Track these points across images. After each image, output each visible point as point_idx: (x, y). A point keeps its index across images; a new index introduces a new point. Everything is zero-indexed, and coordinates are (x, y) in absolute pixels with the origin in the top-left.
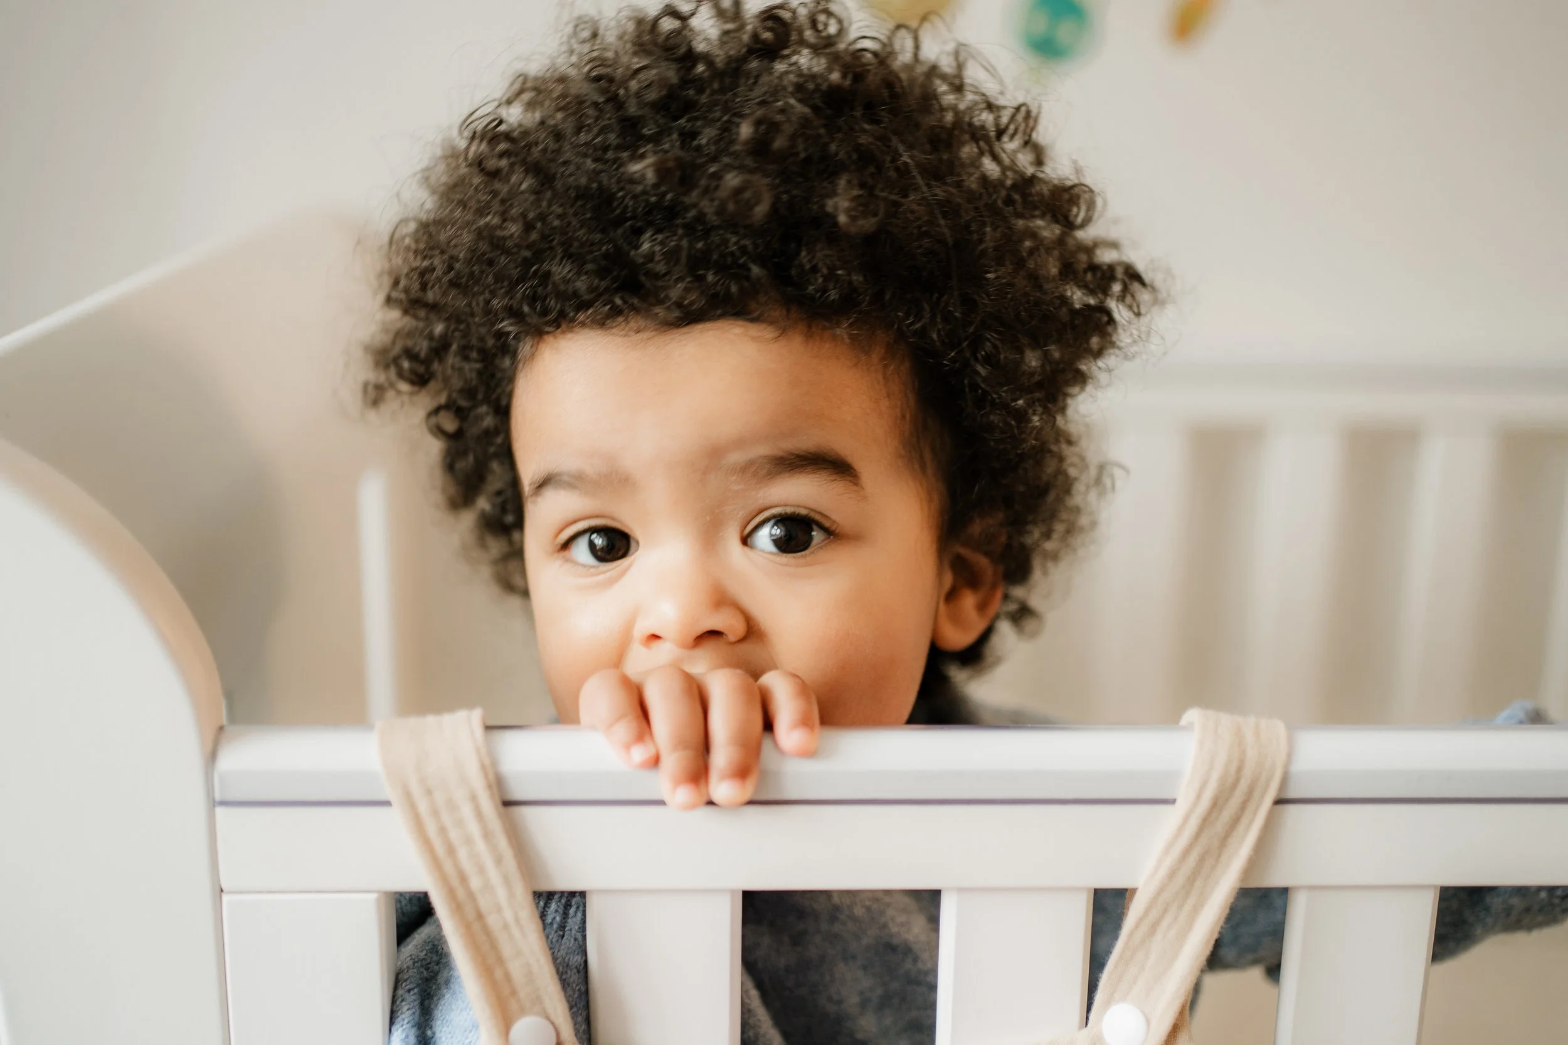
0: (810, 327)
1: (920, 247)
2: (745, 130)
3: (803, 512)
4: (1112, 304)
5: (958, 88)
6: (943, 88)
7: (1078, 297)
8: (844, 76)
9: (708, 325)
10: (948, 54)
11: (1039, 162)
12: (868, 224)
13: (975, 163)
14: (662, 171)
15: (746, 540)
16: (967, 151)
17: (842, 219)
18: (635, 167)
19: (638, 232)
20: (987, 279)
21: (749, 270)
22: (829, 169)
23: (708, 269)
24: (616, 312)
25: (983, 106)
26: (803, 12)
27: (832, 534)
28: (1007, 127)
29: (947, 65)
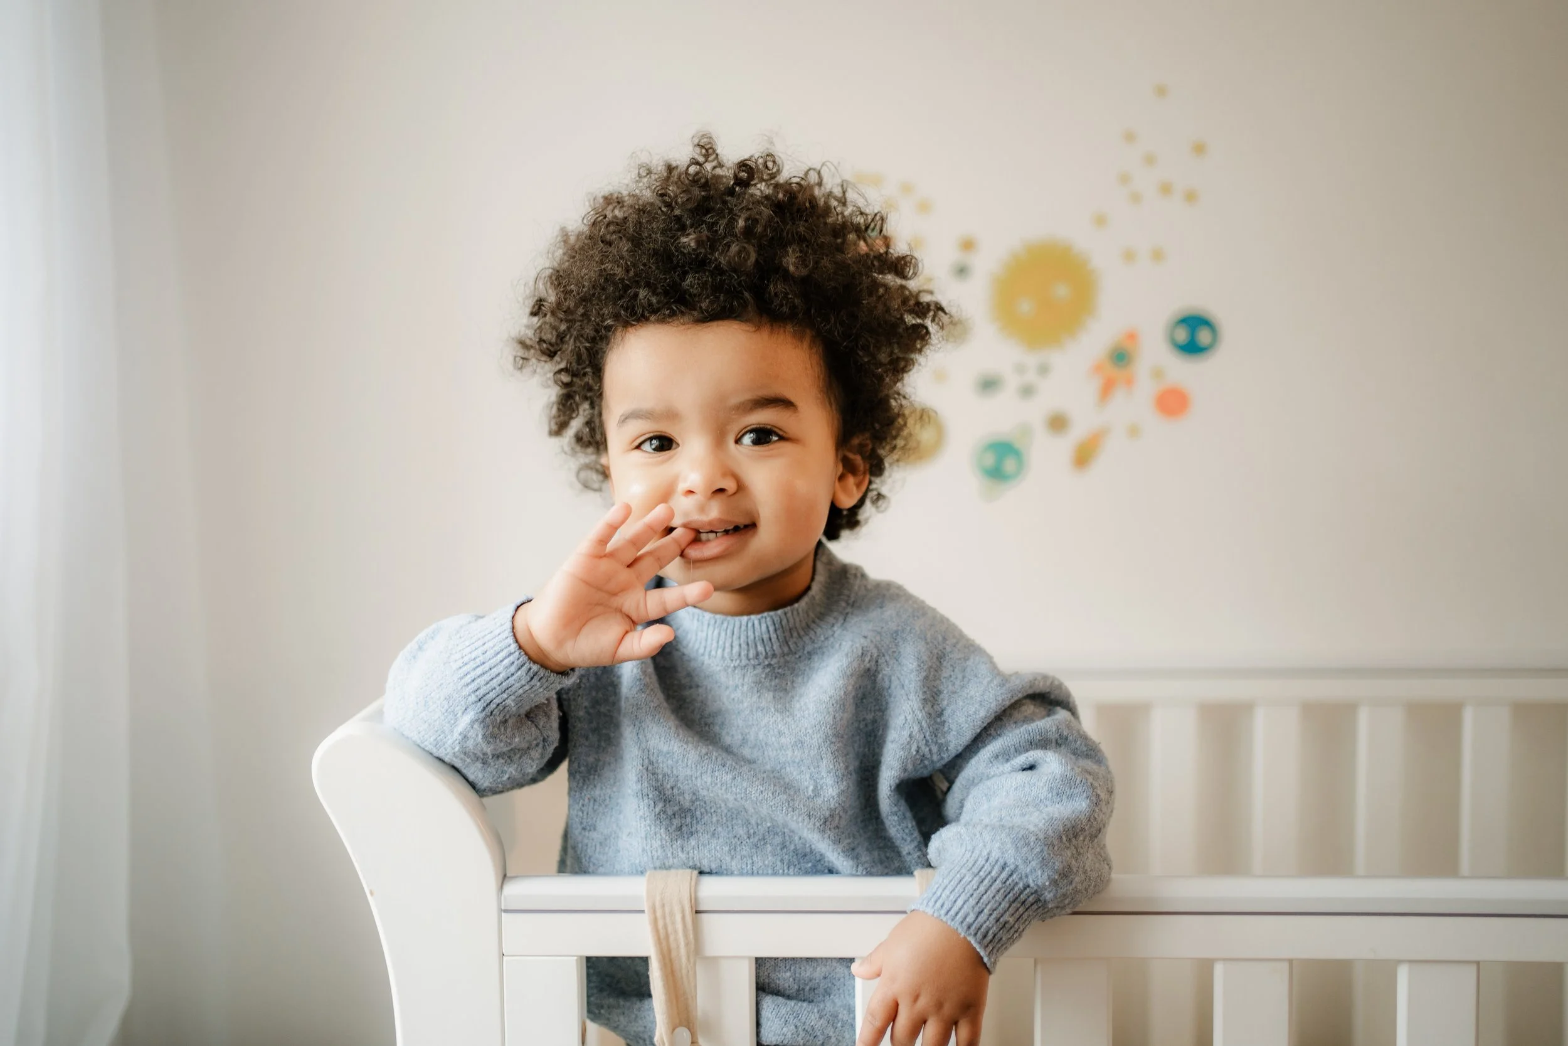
0: (772, 326)
1: (830, 285)
2: (741, 223)
3: (769, 427)
4: (928, 322)
5: (843, 202)
6: (834, 203)
7: (910, 320)
8: (784, 196)
9: (720, 323)
10: (838, 185)
11: (888, 246)
12: (804, 272)
13: (855, 244)
14: (699, 243)
15: (738, 441)
16: (852, 237)
17: (792, 268)
18: (684, 240)
19: (685, 273)
20: (863, 304)
21: (743, 294)
22: (784, 245)
23: (720, 293)
24: (673, 314)
25: (858, 213)
26: (761, 161)
27: (782, 438)
28: (870, 225)
29: (837, 192)
